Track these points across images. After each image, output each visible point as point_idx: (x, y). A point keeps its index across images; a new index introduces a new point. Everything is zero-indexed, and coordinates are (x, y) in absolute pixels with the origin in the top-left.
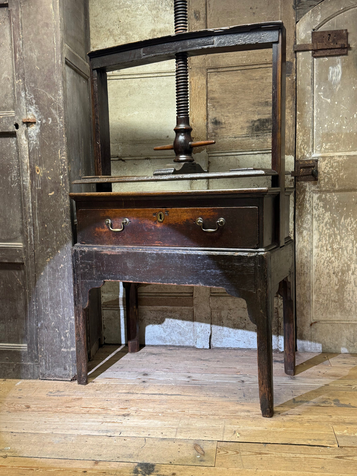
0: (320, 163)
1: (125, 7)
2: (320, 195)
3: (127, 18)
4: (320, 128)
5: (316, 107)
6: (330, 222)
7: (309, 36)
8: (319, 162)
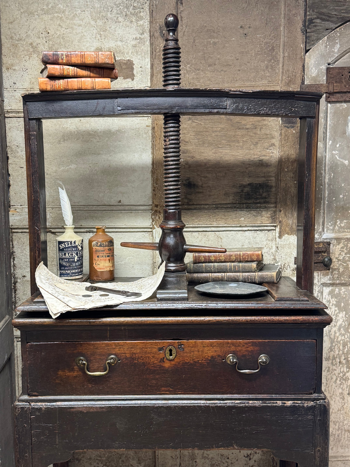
0: (333, 246)
1: (57, 12)
2: (332, 290)
3: (59, 28)
4: (334, 199)
5: (328, 170)
6: (345, 325)
7: (323, 72)
8: (331, 245)
